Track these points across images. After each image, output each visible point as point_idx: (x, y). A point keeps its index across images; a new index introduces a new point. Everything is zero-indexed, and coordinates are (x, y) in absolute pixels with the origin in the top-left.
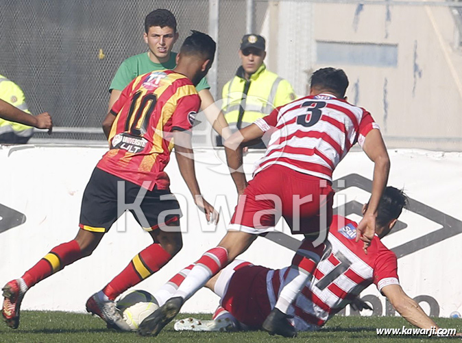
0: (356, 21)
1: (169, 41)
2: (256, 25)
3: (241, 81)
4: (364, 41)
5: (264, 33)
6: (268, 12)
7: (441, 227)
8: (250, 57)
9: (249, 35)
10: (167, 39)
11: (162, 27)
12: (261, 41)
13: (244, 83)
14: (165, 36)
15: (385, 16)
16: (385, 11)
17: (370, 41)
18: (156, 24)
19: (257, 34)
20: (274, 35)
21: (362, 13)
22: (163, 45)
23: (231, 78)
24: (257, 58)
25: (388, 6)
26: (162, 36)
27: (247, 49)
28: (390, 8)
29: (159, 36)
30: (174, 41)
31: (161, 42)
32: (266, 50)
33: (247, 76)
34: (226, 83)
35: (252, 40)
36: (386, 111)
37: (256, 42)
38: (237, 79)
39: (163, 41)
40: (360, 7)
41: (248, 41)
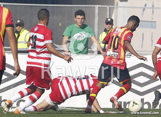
0: (143, 14)
1: (83, 20)
2: (110, 15)
3: (106, 33)
5: (113, 18)
6: (114, 11)
8: (108, 25)
9: (108, 18)
10: (82, 20)
11: (81, 16)
12: (112, 20)
13: (106, 34)
14: (81, 19)
15: (152, 12)
16: (152, 11)
17: (147, 20)
18: (79, 15)
19: (111, 18)
20: (116, 18)
21: (144, 11)
22: (81, 21)
23: (102, 32)
24: (110, 26)
25: (153, 9)
26: (80, 19)
27: (107, 23)
28: (154, 9)
29: (79, 19)
31: (80, 21)
32: (114, 23)
33: (107, 31)
35: (109, 20)
36: (152, 43)
37: (110, 21)
38: (104, 33)
39: (81, 20)
40: (144, 9)
41: (108, 20)
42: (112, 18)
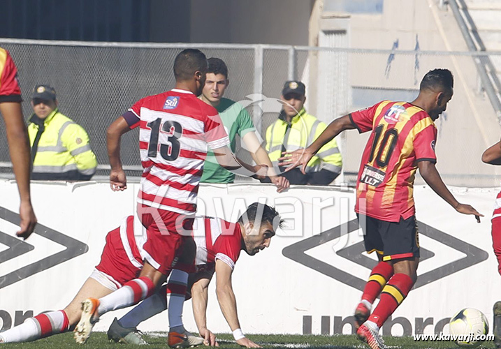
0: (388, 69)
1: (221, 87)
2: (297, 73)
3: (283, 124)
4: (396, 87)
5: (305, 81)
6: (308, 60)
7: (465, 255)
8: (292, 101)
9: (290, 82)
10: (219, 85)
11: (215, 74)
12: (301, 87)
13: (286, 125)
14: (218, 83)
15: (414, 64)
16: (415, 60)
17: (401, 88)
18: (210, 71)
19: (299, 81)
20: (314, 79)
21: (392, 62)
22: (217, 90)
23: (273, 121)
24: (297, 103)
25: (416, 56)
26: (215, 83)
27: (289, 94)
28: (419, 57)
29: (212, 82)
30: (225, 88)
31: (215, 88)
33: (288, 119)
34: (269, 126)
35: (294, 86)
37: (297, 88)
38: (280, 122)
39: (217, 87)
40: (392, 57)
41: (289, 87)
42: (302, 82)
